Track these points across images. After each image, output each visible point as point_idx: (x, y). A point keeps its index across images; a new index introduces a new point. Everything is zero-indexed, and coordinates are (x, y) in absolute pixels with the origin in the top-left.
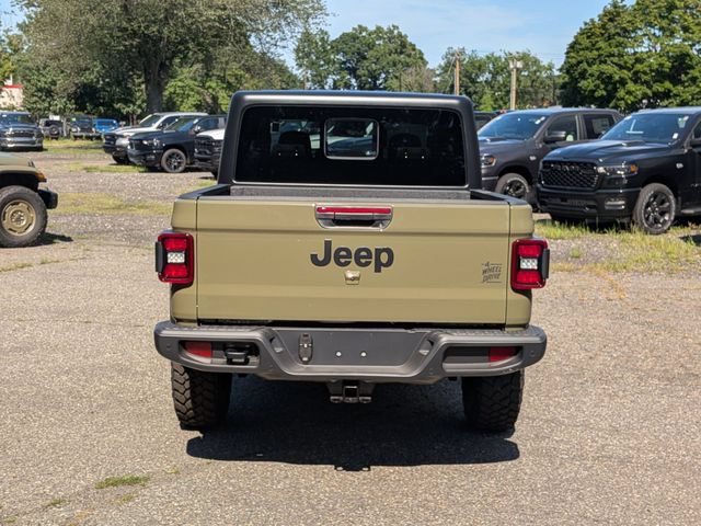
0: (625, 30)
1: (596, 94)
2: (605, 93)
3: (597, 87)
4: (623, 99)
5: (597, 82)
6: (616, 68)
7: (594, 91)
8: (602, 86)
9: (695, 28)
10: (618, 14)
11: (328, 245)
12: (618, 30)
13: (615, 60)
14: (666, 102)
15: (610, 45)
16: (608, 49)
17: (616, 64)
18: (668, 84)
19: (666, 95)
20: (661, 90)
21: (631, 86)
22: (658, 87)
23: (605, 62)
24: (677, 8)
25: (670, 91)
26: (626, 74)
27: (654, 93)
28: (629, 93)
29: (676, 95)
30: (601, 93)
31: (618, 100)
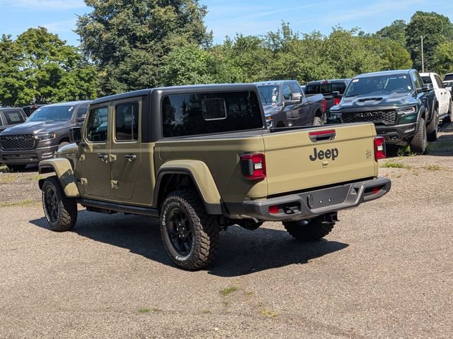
0: (15, 55)
1: (5, 96)
2: (11, 96)
3: (5, 92)
4: (23, 99)
5: (5, 89)
6: (15, 80)
7: (4, 95)
8: (8, 91)
9: (58, 53)
10: (8, 46)
11: (315, 149)
12: (12, 56)
13: (14, 74)
14: (49, 99)
15: (8, 65)
16: (8, 68)
17: (15, 77)
18: (49, 88)
19: (49, 94)
20: (46, 91)
21: (27, 90)
22: (43, 90)
23: (7, 76)
24: (45, 41)
25: (51, 92)
26: (22, 83)
27: (41, 93)
28: (27, 94)
29: (55, 95)
30: (8, 95)
31: (21, 99)
